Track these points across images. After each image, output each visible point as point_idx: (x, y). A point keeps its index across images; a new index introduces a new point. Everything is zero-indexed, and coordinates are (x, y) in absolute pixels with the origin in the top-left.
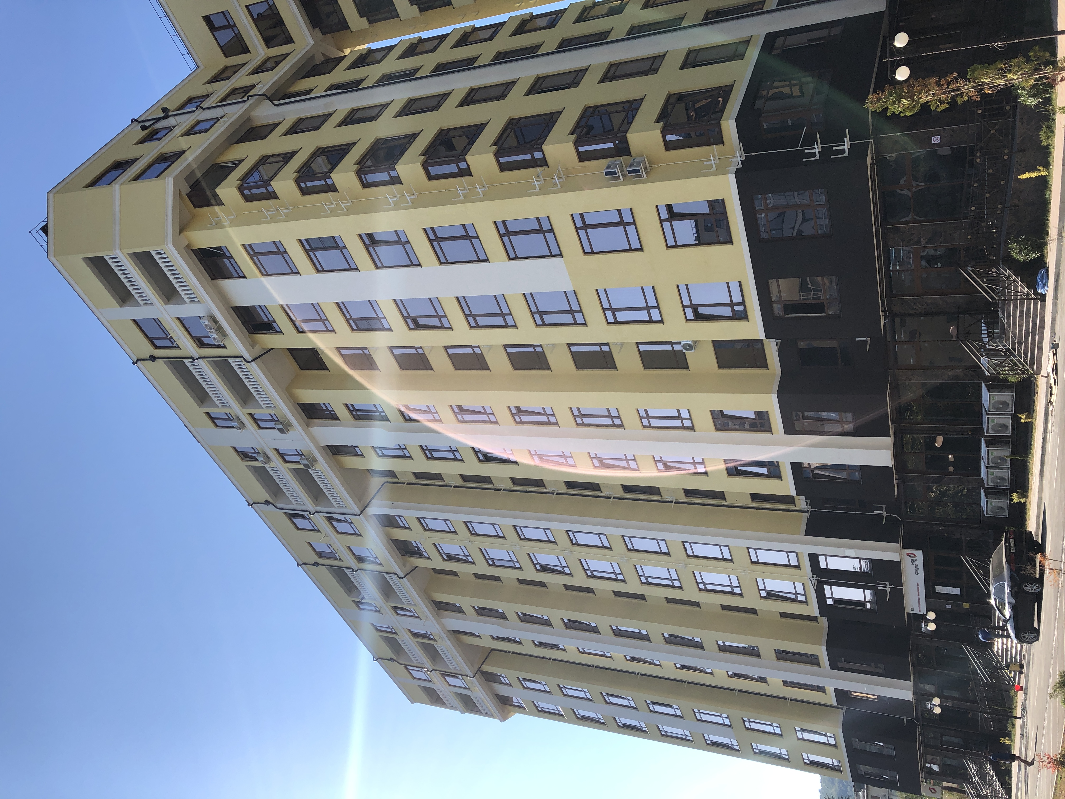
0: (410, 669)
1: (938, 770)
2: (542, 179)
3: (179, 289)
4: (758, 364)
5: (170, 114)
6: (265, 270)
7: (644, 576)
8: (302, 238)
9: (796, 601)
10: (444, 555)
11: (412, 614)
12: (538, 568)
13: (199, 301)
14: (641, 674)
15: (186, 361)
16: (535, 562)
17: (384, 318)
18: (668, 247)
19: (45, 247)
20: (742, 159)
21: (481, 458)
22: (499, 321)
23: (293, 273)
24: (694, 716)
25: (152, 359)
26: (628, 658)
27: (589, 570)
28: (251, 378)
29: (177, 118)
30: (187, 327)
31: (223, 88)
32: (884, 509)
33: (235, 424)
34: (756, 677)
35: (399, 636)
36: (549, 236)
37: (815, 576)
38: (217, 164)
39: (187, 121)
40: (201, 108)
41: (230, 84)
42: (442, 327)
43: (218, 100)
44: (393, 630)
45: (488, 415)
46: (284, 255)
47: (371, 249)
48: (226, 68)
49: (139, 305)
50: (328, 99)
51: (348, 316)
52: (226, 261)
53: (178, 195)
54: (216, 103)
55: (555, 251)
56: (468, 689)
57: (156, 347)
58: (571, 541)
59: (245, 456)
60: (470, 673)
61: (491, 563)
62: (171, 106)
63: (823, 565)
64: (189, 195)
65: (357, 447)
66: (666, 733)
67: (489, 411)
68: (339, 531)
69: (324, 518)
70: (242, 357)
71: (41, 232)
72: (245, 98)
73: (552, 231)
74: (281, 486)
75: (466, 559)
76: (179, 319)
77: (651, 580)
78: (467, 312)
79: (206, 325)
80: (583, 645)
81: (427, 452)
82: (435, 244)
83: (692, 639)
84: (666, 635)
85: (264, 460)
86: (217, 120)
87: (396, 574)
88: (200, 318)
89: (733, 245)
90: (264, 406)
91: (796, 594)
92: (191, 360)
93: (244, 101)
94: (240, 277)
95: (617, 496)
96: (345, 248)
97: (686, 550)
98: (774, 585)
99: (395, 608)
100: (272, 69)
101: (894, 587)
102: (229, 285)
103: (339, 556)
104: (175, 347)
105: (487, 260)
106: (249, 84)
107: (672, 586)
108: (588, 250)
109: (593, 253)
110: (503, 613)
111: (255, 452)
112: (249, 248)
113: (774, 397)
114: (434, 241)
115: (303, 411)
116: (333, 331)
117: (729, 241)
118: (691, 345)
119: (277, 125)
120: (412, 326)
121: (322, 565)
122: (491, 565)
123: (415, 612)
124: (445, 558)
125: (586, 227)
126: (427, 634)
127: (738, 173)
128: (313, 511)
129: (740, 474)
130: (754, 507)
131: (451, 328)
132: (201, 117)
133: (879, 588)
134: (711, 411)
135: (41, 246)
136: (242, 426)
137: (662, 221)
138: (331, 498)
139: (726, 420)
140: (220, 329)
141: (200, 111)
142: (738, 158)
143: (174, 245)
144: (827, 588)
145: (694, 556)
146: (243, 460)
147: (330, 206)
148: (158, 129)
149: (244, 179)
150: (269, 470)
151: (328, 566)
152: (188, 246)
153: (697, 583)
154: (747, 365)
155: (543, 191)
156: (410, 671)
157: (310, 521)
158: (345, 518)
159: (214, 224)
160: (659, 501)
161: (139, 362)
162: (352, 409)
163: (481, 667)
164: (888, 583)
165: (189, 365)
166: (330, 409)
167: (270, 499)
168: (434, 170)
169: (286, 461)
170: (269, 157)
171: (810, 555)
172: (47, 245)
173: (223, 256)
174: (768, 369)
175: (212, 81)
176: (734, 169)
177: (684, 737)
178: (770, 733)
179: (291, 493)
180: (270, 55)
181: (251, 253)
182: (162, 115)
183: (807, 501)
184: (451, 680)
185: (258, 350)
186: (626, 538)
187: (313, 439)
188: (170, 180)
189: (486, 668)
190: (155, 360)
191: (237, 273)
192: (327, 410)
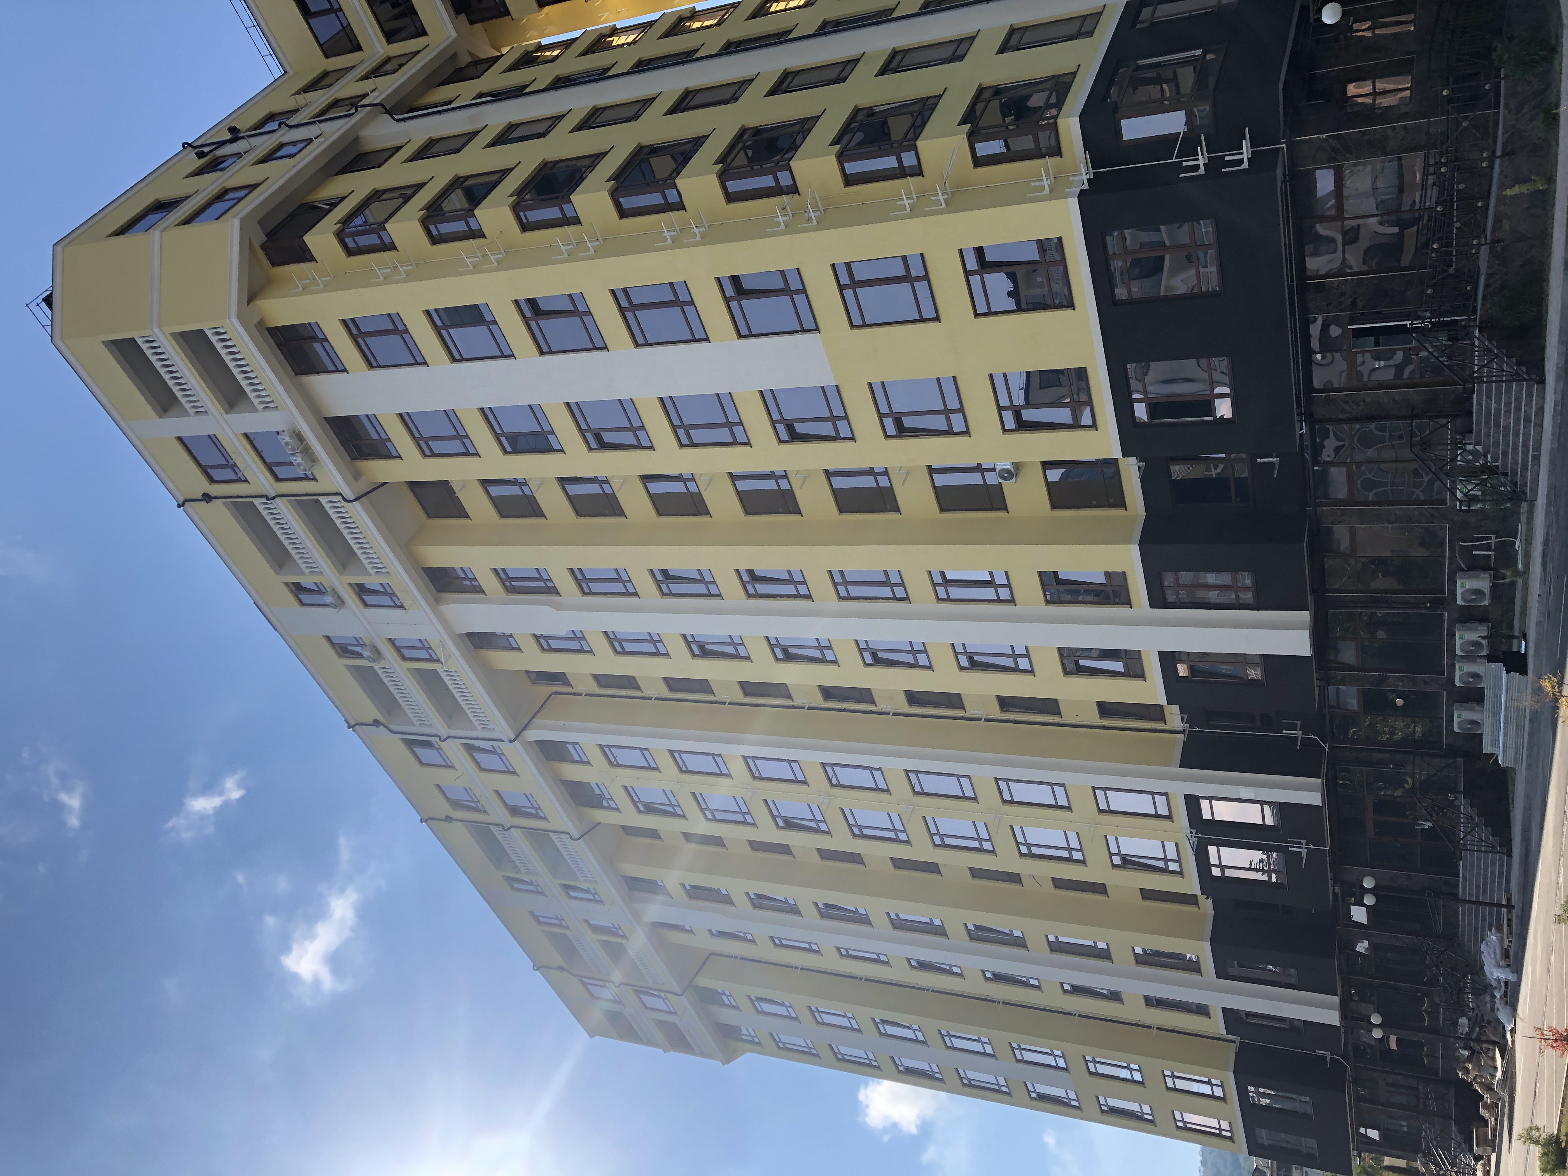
0: (588, 984)
1: (1377, 1138)
2: (790, 213)
3: (248, 389)
4: (1111, 500)
5: (242, 135)
6: (376, 360)
7: (938, 834)
8: (431, 308)
9: (1165, 871)
10: (640, 805)
11: (591, 897)
12: (781, 823)
13: (277, 407)
14: (932, 991)
15: (257, 502)
16: (776, 813)
17: (553, 432)
18: (977, 315)
19: (49, 329)
20: (1088, 178)
21: (697, 652)
22: (723, 435)
23: (417, 363)
24: (1011, 1052)
25: (208, 499)
26: (914, 963)
27: (857, 825)
28: (353, 528)
29: (251, 140)
30: (260, 450)
31: (320, 99)
32: (1298, 728)
33: (328, 599)
34: (1105, 992)
35: (571, 930)
36: (799, 299)
37: (1194, 831)
38: (307, 203)
39: (263, 144)
40: (287, 125)
41: (331, 92)
42: (638, 447)
43: (313, 114)
44: (563, 922)
45: (707, 583)
46: (403, 335)
47: (533, 324)
48: (325, 74)
49: (188, 415)
50: (474, 110)
51: (499, 431)
52: (317, 346)
53: (246, 244)
54: (312, 118)
55: (808, 324)
56: (675, 1013)
57: (212, 481)
58: (830, 780)
59: (343, 650)
60: (678, 990)
61: (710, 816)
62: (243, 125)
63: (1206, 815)
64: (263, 247)
65: (511, 636)
66: (970, 1082)
67: (708, 578)
68: (483, 767)
69: (460, 747)
70: (340, 494)
71: (43, 305)
72: (353, 111)
73: (804, 291)
74: (397, 696)
75: (672, 810)
76: (246, 435)
77: (948, 841)
78: (676, 422)
79: (287, 444)
80: (846, 942)
81: (616, 644)
82: (629, 315)
83: (1009, 933)
84: (971, 927)
85: (372, 656)
86: (310, 141)
87: (568, 833)
88: (278, 433)
89: (1074, 309)
90: (372, 572)
91: (1166, 860)
92: (264, 500)
93: (350, 115)
94: (337, 371)
95: (898, 711)
96: (495, 322)
97: (1001, 793)
98: (1132, 846)
99: (566, 888)
100: (394, 72)
101: (1312, 847)
102: (318, 382)
103: (482, 806)
104: (239, 481)
105: (707, 339)
106: (359, 93)
107: (980, 850)
108: (857, 321)
109: (865, 325)
110: (728, 895)
111: (359, 645)
112: (351, 326)
113: (1135, 550)
114: (627, 309)
115: (432, 580)
116: (477, 454)
117: (1069, 304)
118: (1011, 471)
119: (398, 149)
120: (594, 444)
121: (457, 820)
122: (710, 820)
123: (597, 894)
124: (642, 809)
125: (855, 284)
126: (614, 927)
127: (1082, 196)
128: (444, 736)
129: (1083, 672)
130: (1104, 726)
131: (652, 447)
132: (286, 139)
133: (1290, 849)
134: (1040, 573)
135: (43, 326)
136: (340, 603)
137: (967, 273)
138: (471, 716)
139: (1062, 588)
140: (307, 451)
141: (284, 128)
142: (1083, 175)
143: (239, 317)
144: (1212, 850)
145: (1013, 802)
146: (341, 656)
147: (473, 260)
148: (222, 157)
149: (346, 221)
150: (380, 672)
151: (467, 821)
152: (260, 324)
153: (1018, 844)
154: (1094, 503)
155: (790, 229)
156: (588, 986)
157: (440, 751)
158: (492, 746)
159: (301, 288)
160: (962, 718)
161: (187, 504)
162: (504, 577)
163: (693, 978)
164: (1304, 842)
165: (261, 508)
166: (470, 576)
167: (381, 718)
168: (627, 202)
169: (404, 658)
170: (385, 191)
171: (1186, 797)
172: (52, 325)
173: (314, 338)
174: (1126, 510)
175: (306, 89)
176: (1078, 190)
177: (996, 1087)
178: (1126, 1080)
179: (412, 709)
180: (392, 54)
181: (355, 332)
182: (228, 136)
183: (1184, 715)
184: (649, 1001)
185: (363, 486)
186: (911, 775)
187: (445, 623)
188: (236, 222)
189: (703, 981)
190: (211, 501)
191: (334, 364)
192: (466, 578)
